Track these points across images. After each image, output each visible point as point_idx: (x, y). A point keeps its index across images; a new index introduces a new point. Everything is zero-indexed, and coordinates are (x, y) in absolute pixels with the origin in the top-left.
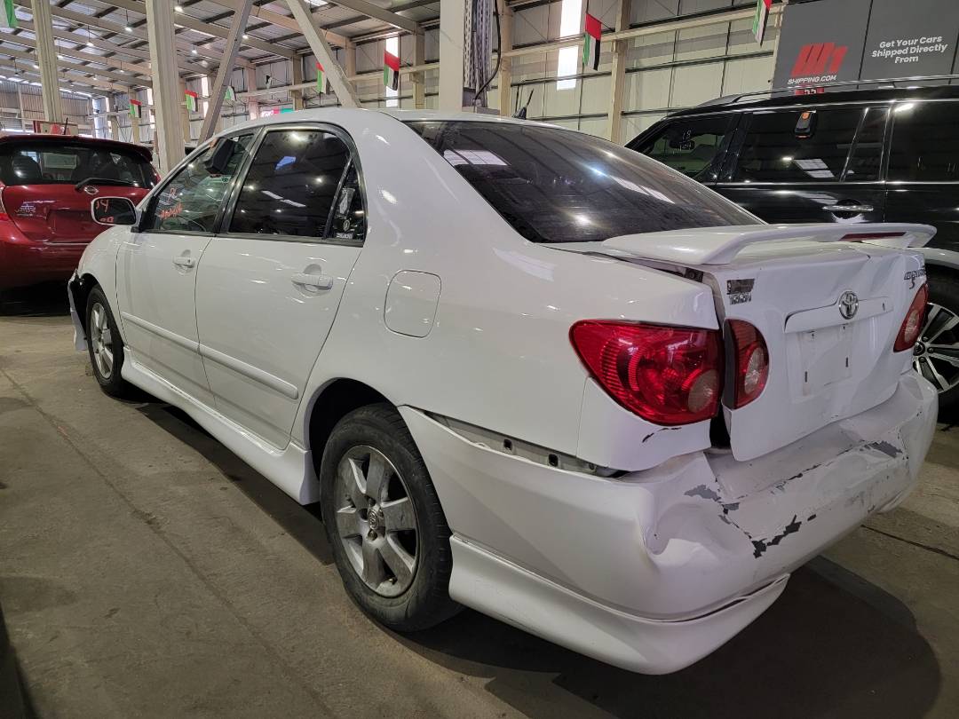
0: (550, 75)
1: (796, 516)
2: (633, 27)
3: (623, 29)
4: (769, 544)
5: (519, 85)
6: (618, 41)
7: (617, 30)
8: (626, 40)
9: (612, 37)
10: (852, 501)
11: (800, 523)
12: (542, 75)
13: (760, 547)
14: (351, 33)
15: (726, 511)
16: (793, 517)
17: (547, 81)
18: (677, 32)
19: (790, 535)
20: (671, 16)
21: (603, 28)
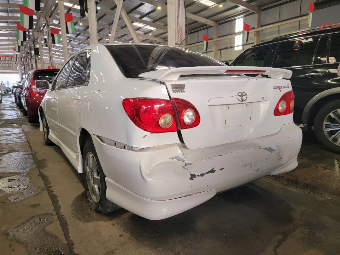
0: (232, 45)
1: (214, 168)
2: (262, 26)
3: (258, 27)
4: (198, 176)
5: (221, 50)
6: (256, 32)
7: (256, 27)
8: (260, 31)
9: (254, 30)
10: (245, 165)
11: (216, 170)
12: (229, 46)
13: (193, 177)
14: (163, 38)
15: (186, 165)
16: (213, 168)
17: (231, 48)
18: (279, 26)
19: (209, 174)
20: (277, 21)
21: (250, 27)
